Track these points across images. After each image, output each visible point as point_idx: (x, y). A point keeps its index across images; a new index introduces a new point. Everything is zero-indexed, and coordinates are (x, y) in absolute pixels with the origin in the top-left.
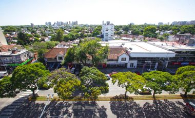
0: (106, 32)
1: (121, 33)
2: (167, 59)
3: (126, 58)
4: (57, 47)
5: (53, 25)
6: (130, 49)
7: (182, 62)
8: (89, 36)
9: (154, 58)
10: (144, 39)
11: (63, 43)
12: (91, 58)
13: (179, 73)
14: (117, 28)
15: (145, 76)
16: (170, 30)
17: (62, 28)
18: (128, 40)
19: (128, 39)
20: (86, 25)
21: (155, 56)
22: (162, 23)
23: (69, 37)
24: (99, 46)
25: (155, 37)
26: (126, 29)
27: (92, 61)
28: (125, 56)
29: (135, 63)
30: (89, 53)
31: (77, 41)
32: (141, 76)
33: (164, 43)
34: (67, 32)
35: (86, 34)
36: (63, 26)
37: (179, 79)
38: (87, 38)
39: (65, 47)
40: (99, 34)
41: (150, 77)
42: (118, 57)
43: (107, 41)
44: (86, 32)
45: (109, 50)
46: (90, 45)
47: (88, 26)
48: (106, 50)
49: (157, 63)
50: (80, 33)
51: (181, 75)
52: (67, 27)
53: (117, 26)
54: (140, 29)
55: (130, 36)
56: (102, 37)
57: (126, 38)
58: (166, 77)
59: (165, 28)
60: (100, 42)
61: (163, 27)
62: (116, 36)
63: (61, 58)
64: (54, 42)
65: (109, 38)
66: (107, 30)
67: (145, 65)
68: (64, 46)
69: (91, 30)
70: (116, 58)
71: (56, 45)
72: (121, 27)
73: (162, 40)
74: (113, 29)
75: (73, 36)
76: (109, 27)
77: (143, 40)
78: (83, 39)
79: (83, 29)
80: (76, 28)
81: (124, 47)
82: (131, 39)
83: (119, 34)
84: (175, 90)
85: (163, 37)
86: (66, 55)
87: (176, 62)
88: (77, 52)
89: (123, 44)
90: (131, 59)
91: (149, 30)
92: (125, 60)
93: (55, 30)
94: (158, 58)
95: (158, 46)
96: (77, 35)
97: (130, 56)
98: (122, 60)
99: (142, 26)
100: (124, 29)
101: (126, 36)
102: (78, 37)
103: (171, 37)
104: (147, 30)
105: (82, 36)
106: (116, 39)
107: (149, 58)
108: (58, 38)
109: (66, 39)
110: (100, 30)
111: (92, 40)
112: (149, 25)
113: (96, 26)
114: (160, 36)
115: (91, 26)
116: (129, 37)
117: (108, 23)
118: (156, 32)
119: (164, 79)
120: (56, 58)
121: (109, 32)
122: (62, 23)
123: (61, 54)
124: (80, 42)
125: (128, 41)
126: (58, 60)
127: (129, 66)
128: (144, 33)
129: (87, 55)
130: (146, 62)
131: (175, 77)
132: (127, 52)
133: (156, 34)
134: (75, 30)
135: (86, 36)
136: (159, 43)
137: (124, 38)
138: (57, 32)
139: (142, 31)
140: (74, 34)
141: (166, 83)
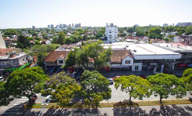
0: (110, 34)
1: (125, 35)
2: (173, 61)
3: (130, 61)
4: (58, 50)
5: (56, 28)
7: (188, 64)
8: (92, 38)
9: (160, 60)
10: (149, 40)
11: (65, 46)
12: (93, 62)
13: (186, 76)
14: (121, 30)
15: (150, 80)
16: (175, 31)
17: (64, 30)
19: (133, 40)
20: (89, 28)
21: (160, 58)
22: (167, 24)
23: (72, 39)
24: (101, 49)
25: (161, 38)
26: (131, 30)
27: (95, 64)
28: (129, 58)
29: (140, 65)
30: (91, 56)
31: (80, 43)
32: (146, 80)
33: (169, 45)
34: (69, 34)
35: (89, 36)
36: (66, 28)
37: (186, 82)
39: (66, 50)
40: (102, 36)
41: (155, 80)
42: (122, 60)
43: (110, 43)
44: (90, 35)
45: (112, 52)
46: (91, 48)
47: (92, 28)
48: (109, 53)
49: (163, 66)
50: (83, 35)
51: (188, 78)
52: (70, 29)
53: (121, 28)
54: (145, 31)
55: (135, 38)
56: (106, 39)
57: (130, 40)
58: (172, 80)
59: (170, 29)
60: (102, 45)
61: (167, 28)
62: (120, 38)
63: (61, 62)
64: (55, 45)
65: (113, 41)
66: (111, 32)
67: (150, 67)
68: (66, 48)
69: (94, 33)
70: (120, 61)
71: (57, 48)
72: (126, 28)
73: (167, 41)
74: (117, 31)
75: (75, 38)
76: (113, 29)
77: (148, 42)
78: (85, 42)
79: (86, 31)
80: (79, 30)
81: (128, 49)
82: (136, 41)
83: (123, 35)
84: (182, 94)
85: (169, 38)
86: (67, 58)
87: (183, 64)
88: (77, 55)
89: (127, 47)
90: (135, 61)
92: (129, 63)
93: (57, 32)
94: (164, 60)
95: (164, 48)
96: (80, 37)
97: (134, 59)
98: (126, 63)
99: (147, 27)
100: (128, 31)
101: (131, 38)
102: (80, 39)
103: (176, 38)
104: (152, 31)
105: (85, 39)
106: (121, 41)
107: (154, 60)
108: (60, 41)
109: (68, 42)
110: (104, 32)
111: (93, 43)
112: (154, 27)
113: (99, 28)
114: (165, 37)
115: (95, 28)
117: (112, 25)
118: (161, 33)
119: (170, 82)
120: (56, 62)
121: (113, 34)
122: (65, 26)
123: (62, 57)
124: (83, 44)
125: (132, 43)
126: (58, 64)
128: (149, 35)
129: (89, 58)
130: (151, 64)
131: (181, 80)
132: (131, 54)
133: (161, 35)
134: (78, 32)
135: (89, 39)
136: (164, 44)
137: (128, 40)
138: (59, 34)
139: (147, 33)
140: (77, 37)
141: (172, 86)
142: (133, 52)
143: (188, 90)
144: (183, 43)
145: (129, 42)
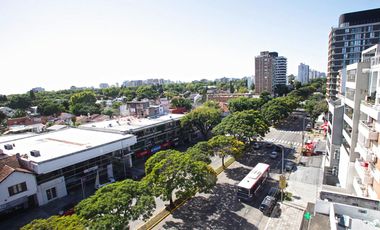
2: (125, 151)
6: (33, 154)
7: (150, 148)
9: (103, 157)
10: (74, 120)
13: (150, 171)
15: (83, 212)
16: (122, 95)
18: (30, 131)
19: (30, 127)
21: (102, 152)
22: (105, 85)
25: (97, 112)
26: (20, 103)
29: (60, 183)
32: (74, 216)
33: (113, 122)
37: (151, 182)
41: (95, 206)
49: (110, 166)
51: (152, 173)
54: (61, 100)
55: (36, 119)
57: (22, 128)
58: (128, 191)
59: (113, 93)
61: (107, 91)
67: (83, 180)
73: (110, 115)
77: (72, 123)
81: (11, 153)
82: (40, 126)
85: (113, 110)
87: (142, 151)
89: (9, 147)
90: (41, 179)
91: (81, 100)
92: (25, 189)
94: (111, 154)
95: (104, 131)
97: (36, 174)
98: (11, 194)
99: (66, 92)
100: (12, 106)
101: (24, 122)
103: (124, 108)
104: (76, 100)
107: (92, 160)
112: (81, 90)
114: (107, 109)
116: (34, 123)
118: (98, 102)
119: (125, 196)
125: (29, 134)
127: (42, 200)
128: (71, 107)
130: (86, 171)
131: (144, 182)
133: (98, 106)
136: (103, 123)
137: (15, 129)
139: (66, 104)
141: (131, 202)
142: (31, 158)
143: (157, 196)
144: (135, 114)
145: (19, 132)
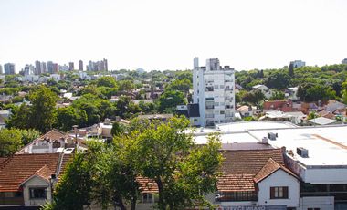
0: (208, 95)
1: (260, 96)
3: (285, 190)
4: (29, 150)
5: (22, 73)
6: (299, 152)
8: (148, 110)
11: (53, 135)
12: (155, 192)
14: (246, 80)
17: (52, 83)
18: (288, 120)
19: (289, 115)
20: (135, 74)
23: (77, 113)
24: (183, 145)
26: (279, 80)
27: (160, 200)
28: (281, 179)
30: (148, 172)
31: (104, 127)
34: (69, 95)
35: (137, 102)
36: (56, 76)
38: (141, 117)
39: (60, 150)
40: (182, 102)
42: (256, 185)
43: (211, 125)
44: (138, 97)
45: (220, 157)
46: (149, 144)
47: (145, 75)
48: (211, 159)
50: (114, 99)
52: (70, 78)
53: (244, 73)
55: (296, 106)
56: (194, 111)
57: (279, 114)
60: (187, 131)
62: (245, 109)
63: (39, 193)
64: (19, 133)
65: (219, 117)
66: (210, 89)
68: (57, 145)
69: (152, 90)
70: (249, 188)
71: (26, 142)
72: (260, 74)
74: (232, 85)
75: (89, 110)
76: (218, 78)
77: (344, 117)
78: (124, 122)
79: (127, 86)
80: (102, 83)
81: (274, 144)
82: (299, 116)
83: (254, 99)
86: (61, 178)
88: (101, 168)
89: (273, 137)
90: (307, 190)
92: (285, 196)
93: (25, 90)
96: (105, 105)
97: (301, 181)
98: (272, 197)
99: (335, 68)
100: (270, 84)
101: (281, 107)
102: (106, 114)
105: (123, 110)
106: (245, 117)
108: (38, 117)
109: (66, 122)
110: (186, 89)
111: (159, 126)
113: (170, 75)
115: (154, 75)
116: (293, 110)
117: (214, 65)
120: (19, 194)
121: (219, 96)
122: (53, 67)
123: (42, 177)
124: (116, 130)
125: (286, 125)
126: (28, 202)
129: (140, 179)
132: (287, 164)
134: (98, 90)
135: (136, 111)
137: (272, 114)
138: (35, 95)
140: (95, 104)
142: (297, 158)
145: (275, 120)
